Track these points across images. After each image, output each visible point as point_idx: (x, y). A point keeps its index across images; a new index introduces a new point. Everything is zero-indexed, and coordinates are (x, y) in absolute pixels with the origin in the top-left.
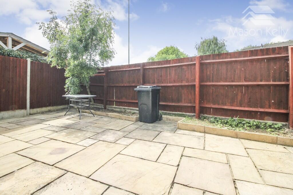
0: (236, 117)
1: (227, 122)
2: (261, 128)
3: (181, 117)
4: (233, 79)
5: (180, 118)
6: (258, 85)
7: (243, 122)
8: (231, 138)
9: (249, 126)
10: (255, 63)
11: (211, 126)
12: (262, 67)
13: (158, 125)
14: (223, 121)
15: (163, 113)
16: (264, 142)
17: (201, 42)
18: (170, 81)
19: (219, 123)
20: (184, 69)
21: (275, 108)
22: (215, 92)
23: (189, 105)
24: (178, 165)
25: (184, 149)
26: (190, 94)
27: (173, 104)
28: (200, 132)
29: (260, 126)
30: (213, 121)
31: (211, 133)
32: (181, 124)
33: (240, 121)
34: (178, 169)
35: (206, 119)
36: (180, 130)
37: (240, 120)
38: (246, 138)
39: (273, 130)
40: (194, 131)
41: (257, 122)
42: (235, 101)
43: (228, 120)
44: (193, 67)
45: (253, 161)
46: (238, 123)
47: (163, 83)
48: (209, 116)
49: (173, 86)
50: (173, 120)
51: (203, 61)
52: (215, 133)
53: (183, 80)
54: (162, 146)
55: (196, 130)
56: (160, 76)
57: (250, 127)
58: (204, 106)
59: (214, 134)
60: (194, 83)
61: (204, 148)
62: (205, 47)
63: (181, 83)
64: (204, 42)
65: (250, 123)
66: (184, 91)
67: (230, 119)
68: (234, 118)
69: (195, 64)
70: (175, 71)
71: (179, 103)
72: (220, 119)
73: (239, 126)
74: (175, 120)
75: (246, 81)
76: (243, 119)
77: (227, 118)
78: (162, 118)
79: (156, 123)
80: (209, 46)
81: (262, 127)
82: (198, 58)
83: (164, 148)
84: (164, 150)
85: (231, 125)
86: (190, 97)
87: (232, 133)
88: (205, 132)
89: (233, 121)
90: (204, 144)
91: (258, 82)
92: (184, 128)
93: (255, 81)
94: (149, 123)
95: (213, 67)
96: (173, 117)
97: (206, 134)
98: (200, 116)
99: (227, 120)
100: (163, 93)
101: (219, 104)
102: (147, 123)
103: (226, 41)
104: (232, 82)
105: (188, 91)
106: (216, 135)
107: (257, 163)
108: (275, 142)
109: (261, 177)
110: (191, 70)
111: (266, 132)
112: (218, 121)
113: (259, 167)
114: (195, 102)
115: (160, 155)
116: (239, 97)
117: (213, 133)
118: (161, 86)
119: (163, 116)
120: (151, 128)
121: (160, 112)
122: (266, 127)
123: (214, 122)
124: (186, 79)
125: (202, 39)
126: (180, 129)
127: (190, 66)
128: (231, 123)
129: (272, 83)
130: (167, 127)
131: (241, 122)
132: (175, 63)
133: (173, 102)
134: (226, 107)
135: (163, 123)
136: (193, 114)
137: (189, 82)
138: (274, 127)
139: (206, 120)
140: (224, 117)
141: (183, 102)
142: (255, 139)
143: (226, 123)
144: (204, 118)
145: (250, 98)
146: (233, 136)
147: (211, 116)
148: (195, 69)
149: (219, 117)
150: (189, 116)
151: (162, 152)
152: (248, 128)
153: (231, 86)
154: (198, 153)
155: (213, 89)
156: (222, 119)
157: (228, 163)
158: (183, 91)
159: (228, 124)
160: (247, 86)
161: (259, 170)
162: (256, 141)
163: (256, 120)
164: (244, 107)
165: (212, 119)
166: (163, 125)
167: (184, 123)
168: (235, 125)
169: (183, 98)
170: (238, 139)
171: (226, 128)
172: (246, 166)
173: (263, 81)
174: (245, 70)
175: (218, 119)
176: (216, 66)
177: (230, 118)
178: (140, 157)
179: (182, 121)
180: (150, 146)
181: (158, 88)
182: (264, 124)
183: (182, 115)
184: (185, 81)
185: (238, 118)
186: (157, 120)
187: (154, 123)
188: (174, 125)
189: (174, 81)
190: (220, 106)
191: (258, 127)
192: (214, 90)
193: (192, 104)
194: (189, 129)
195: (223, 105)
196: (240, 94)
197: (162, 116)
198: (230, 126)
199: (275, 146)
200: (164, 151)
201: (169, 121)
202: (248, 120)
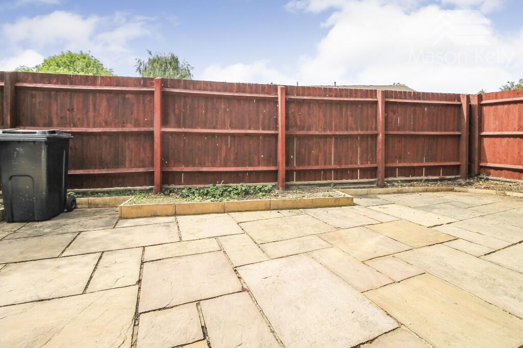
0: (220, 183)
1: (208, 192)
2: (250, 194)
3: (124, 195)
4: (215, 124)
5: (122, 197)
6: (247, 135)
7: (229, 189)
8: (216, 214)
9: (236, 194)
10: (242, 102)
11: (184, 202)
12: (251, 109)
13: (68, 221)
14: (201, 191)
15: (78, 193)
16: (257, 210)
17: (150, 60)
18: (94, 122)
19: (196, 195)
20: (128, 99)
21: (265, 166)
22: (188, 145)
23: (141, 170)
24: (139, 281)
25: (144, 250)
26: (142, 149)
27: (104, 171)
28: (167, 216)
29: (250, 191)
30: (187, 194)
31: (186, 213)
32: (128, 207)
33: (224, 188)
34: (140, 288)
35: (174, 192)
36: (126, 220)
37: (225, 186)
38: (236, 210)
39: (264, 194)
40: (156, 216)
41: (245, 185)
42: (219, 158)
43: (209, 190)
44: (148, 98)
45: (251, 237)
46: (222, 192)
47: (75, 126)
48: (178, 186)
49: (104, 133)
50: (105, 205)
51: (167, 90)
52: (193, 211)
53: (127, 123)
54: (92, 259)
55: (159, 214)
56: (68, 110)
57: (238, 194)
58: (169, 170)
59: (192, 215)
60: (151, 129)
61: (180, 238)
62: (158, 71)
63: (123, 126)
64: (154, 61)
65: (237, 190)
66: (131, 143)
67: (211, 188)
68: (217, 185)
69: (152, 93)
70: (108, 101)
71: (118, 168)
72: (197, 189)
73: (225, 195)
74: (109, 205)
75: (232, 128)
76: (229, 184)
77: (207, 186)
78: (76, 205)
79: (62, 218)
80: (165, 71)
81: (252, 191)
82: (159, 83)
83: (98, 261)
84: (99, 264)
85: (214, 196)
86: (142, 155)
87: (219, 206)
88: (175, 214)
89: (216, 190)
90: (179, 233)
91: (246, 129)
92: (135, 215)
93: (243, 128)
94: (38, 221)
95: (185, 102)
96: (107, 198)
97: (178, 217)
98: (164, 189)
99: (207, 189)
100: (75, 149)
101: (194, 166)
102: (34, 221)
103: (192, 68)
104: (214, 128)
105: (137, 143)
106: (194, 214)
107: (256, 238)
108: (268, 208)
109: (264, 252)
110: (143, 103)
111: (257, 197)
112: (193, 193)
113: (259, 242)
114: (152, 164)
115: (91, 277)
116: (223, 153)
117: (189, 213)
118: (73, 133)
119: (78, 200)
120: (48, 230)
121: (71, 192)
122: (256, 192)
123: (189, 196)
124: (133, 121)
125: (150, 53)
126: (127, 218)
127: (141, 95)
128: (213, 193)
129: (261, 131)
130: (93, 221)
131: (227, 190)
132: (106, 85)
133: (104, 168)
134: (205, 169)
135: (80, 214)
136: (148, 187)
137: (139, 126)
138: (264, 190)
139: (173, 194)
140: (202, 186)
141: (127, 165)
142: (247, 209)
143: (206, 195)
144: (170, 192)
145: (237, 154)
146: (219, 211)
147: (182, 186)
148: (152, 101)
149: (195, 186)
150: (141, 191)
151: (94, 270)
152: (236, 196)
153: (213, 135)
154: (173, 250)
155: (184, 140)
156: (199, 189)
157: (221, 250)
158: (127, 144)
159: (210, 195)
160: (233, 135)
161: (260, 245)
162: (248, 211)
163: (244, 184)
164: (230, 166)
165: (184, 191)
166: (82, 219)
167: (134, 204)
168: (219, 195)
169: (127, 159)
170: (226, 214)
171: (209, 201)
172: (244, 246)
173: (252, 128)
174: (231, 111)
175: (194, 190)
176: (190, 100)
177: (211, 186)
178: (36, 298)
179: (128, 202)
180: (58, 267)
181: (65, 136)
182: (253, 187)
183: (126, 191)
184: (131, 123)
185: (223, 183)
186: (63, 212)
187: (57, 218)
188: (109, 214)
189: (106, 122)
190: (196, 168)
191: (247, 193)
192: (187, 141)
193: (147, 168)
194: (144, 215)
195: (201, 167)
196: (224, 147)
197: (74, 201)
198: (212, 197)
199: (269, 212)
200: (98, 267)
201: (94, 209)
202: (234, 185)
